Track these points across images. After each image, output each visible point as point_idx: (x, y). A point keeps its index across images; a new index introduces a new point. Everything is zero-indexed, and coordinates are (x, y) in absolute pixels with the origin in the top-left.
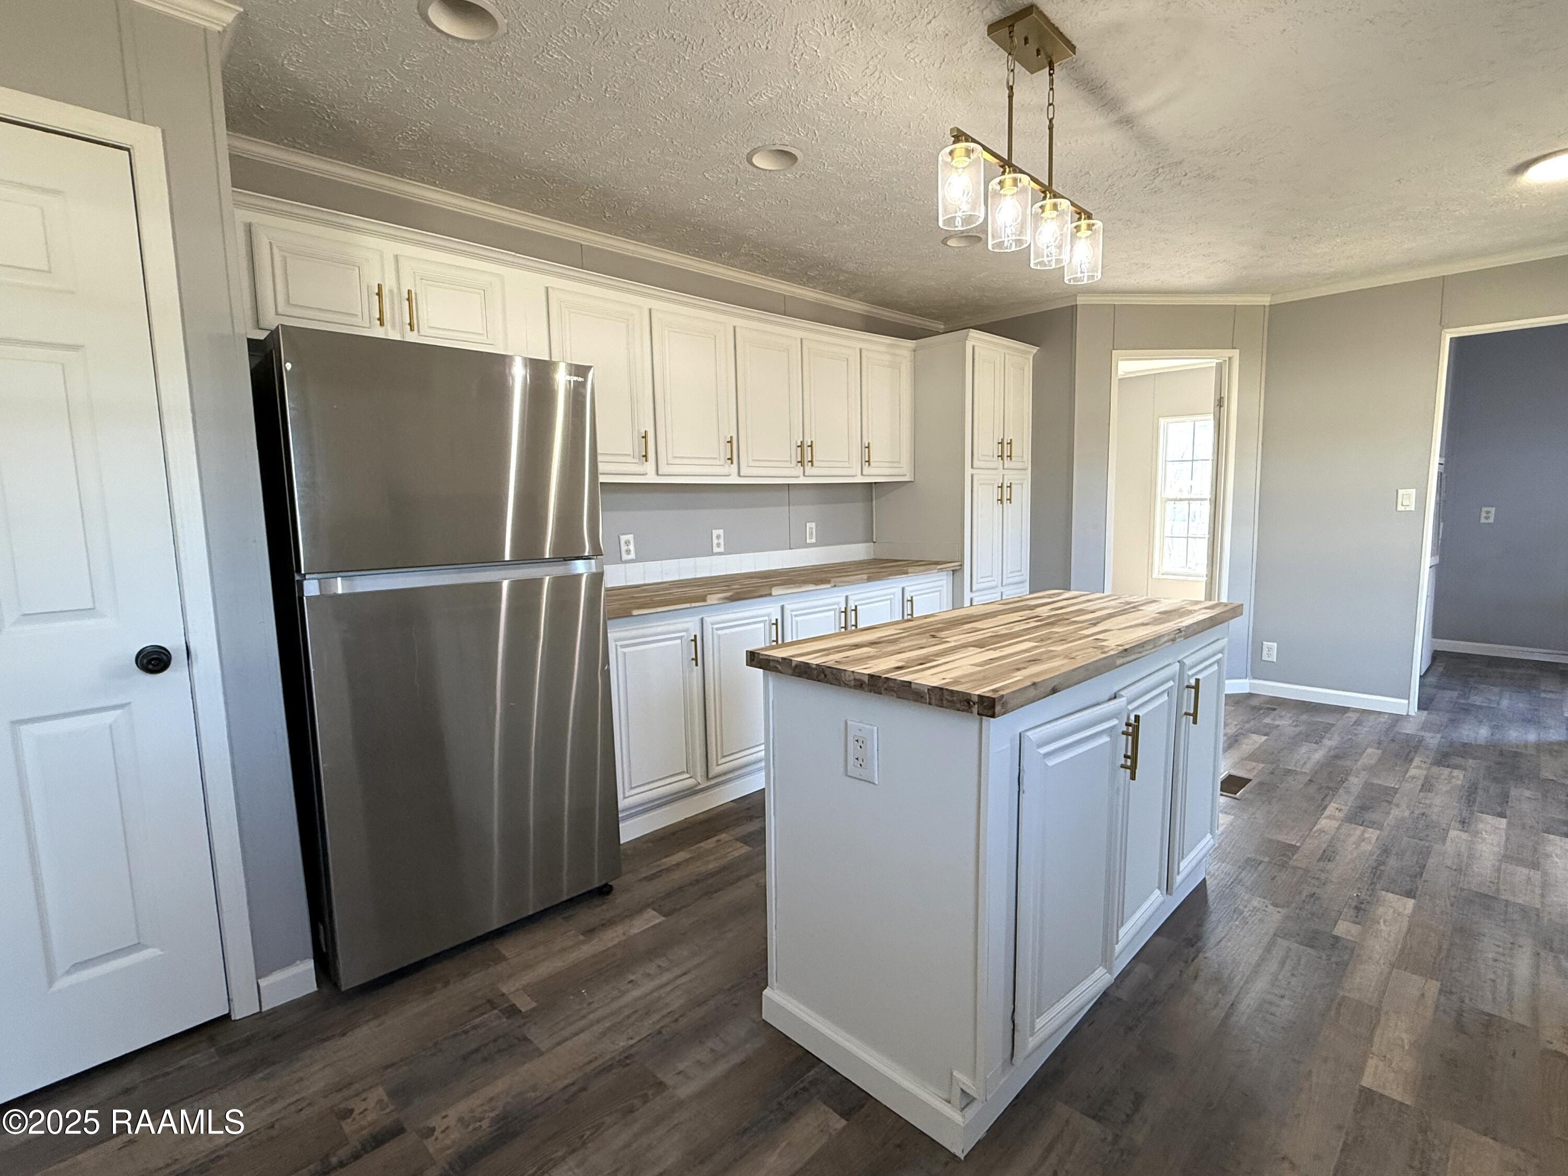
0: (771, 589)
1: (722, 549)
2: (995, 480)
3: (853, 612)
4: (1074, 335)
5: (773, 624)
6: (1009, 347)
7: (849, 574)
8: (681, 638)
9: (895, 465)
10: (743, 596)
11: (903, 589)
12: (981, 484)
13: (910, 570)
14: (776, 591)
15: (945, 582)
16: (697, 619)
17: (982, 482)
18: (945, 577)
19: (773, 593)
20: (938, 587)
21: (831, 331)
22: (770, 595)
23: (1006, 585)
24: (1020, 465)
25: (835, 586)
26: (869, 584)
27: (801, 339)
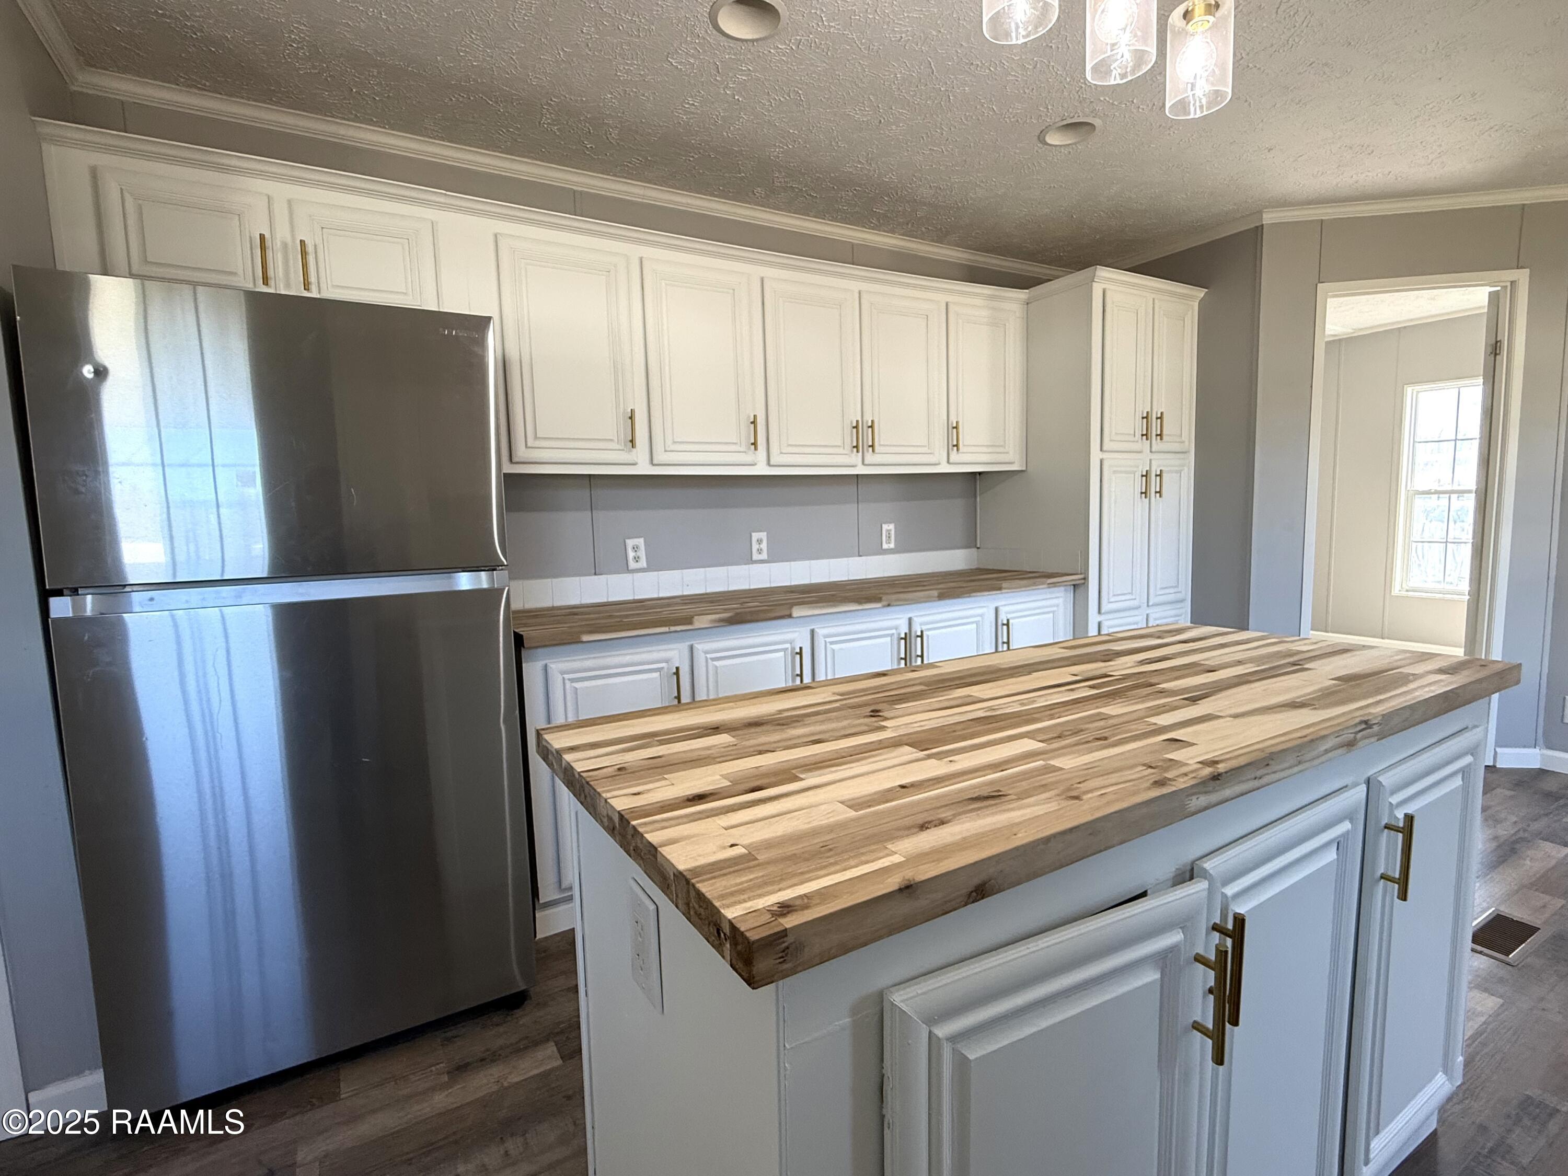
0: (791, 608)
1: (764, 556)
2: (1138, 467)
3: (919, 639)
4: (1258, 269)
5: (797, 653)
6: (1159, 291)
7: (910, 589)
8: (659, 670)
9: (998, 450)
10: (749, 618)
11: (997, 610)
12: (1115, 472)
13: (1004, 585)
14: (797, 612)
15: (1061, 601)
16: (684, 647)
17: (1115, 469)
18: (1062, 594)
19: (795, 614)
20: (1051, 606)
21: (902, 280)
22: (790, 616)
23: (1152, 605)
24: (1176, 447)
25: (889, 605)
26: (942, 602)
27: (860, 293)
